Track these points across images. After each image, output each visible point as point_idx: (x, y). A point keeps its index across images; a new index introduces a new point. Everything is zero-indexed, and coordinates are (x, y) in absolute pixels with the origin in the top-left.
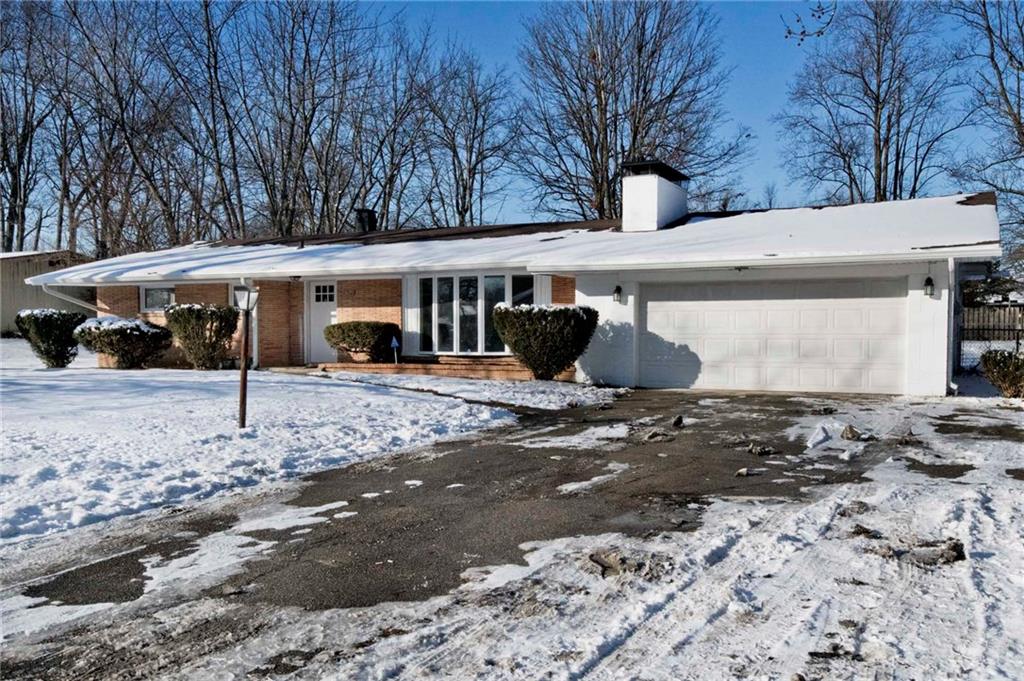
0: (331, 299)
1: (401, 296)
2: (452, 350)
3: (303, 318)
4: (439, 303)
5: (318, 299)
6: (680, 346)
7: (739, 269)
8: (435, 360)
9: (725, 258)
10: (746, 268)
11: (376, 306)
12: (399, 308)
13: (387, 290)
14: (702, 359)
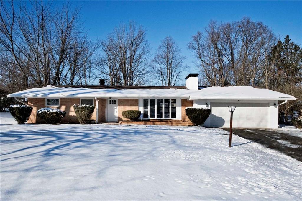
0: (115, 104)
1: (138, 103)
2: (155, 118)
3: (106, 109)
4: (150, 105)
5: (110, 104)
6: (220, 117)
7: (238, 100)
8: (149, 120)
9: (240, 98)
10: (240, 100)
11: (131, 106)
12: (138, 107)
13: (134, 102)
14: (225, 120)
